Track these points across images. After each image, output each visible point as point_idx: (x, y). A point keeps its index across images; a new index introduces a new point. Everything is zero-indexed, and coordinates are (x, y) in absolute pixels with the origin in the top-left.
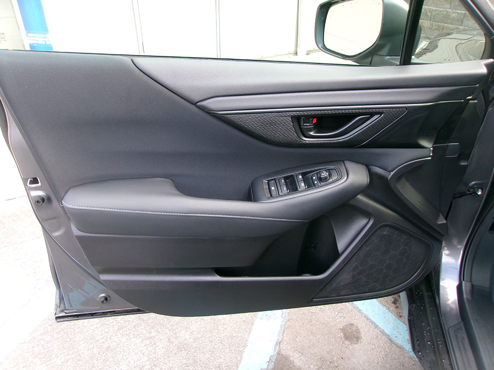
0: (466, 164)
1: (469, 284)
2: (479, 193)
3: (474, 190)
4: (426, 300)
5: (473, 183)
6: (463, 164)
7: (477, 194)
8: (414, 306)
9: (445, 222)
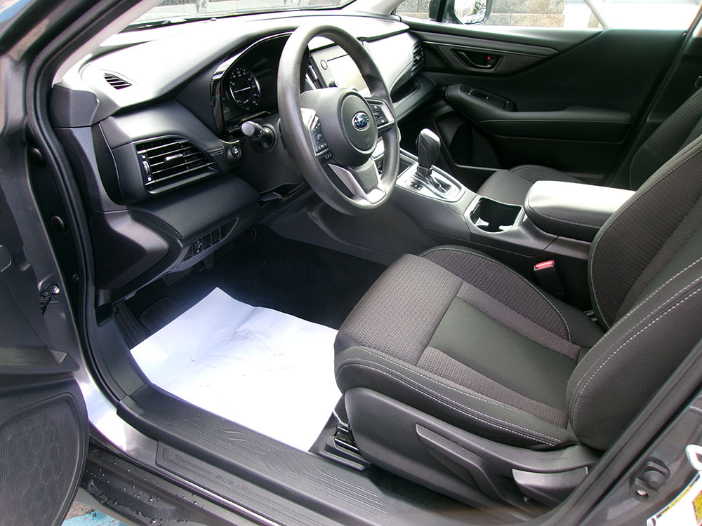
0: (28, 266)
1: (128, 399)
2: (57, 291)
3: (49, 291)
4: (98, 462)
5: (40, 284)
6: (25, 268)
7: (56, 294)
8: (93, 483)
9: (66, 354)
